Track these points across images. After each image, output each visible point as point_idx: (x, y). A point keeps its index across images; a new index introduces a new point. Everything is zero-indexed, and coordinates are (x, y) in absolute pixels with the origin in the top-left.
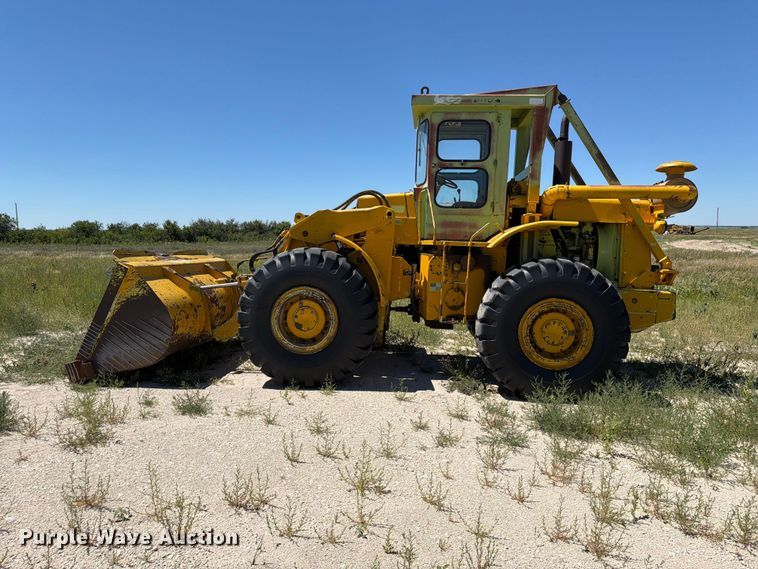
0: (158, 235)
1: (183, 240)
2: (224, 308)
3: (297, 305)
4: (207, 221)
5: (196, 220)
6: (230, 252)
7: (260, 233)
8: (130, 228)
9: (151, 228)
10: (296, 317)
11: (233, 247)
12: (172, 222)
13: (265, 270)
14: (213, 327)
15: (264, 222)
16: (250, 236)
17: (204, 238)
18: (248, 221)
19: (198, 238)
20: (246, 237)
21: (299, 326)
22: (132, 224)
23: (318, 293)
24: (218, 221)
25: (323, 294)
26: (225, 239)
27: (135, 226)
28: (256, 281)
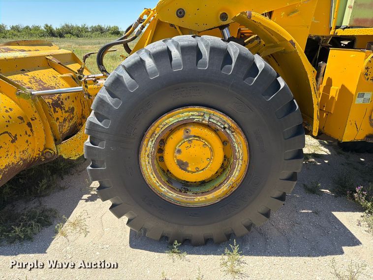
0: (41, 33)
1: (57, 37)
2: (72, 110)
3: (180, 134)
4: (70, 25)
5: (63, 24)
6: (84, 44)
7: (102, 33)
8: (24, 28)
9: (37, 28)
10: (179, 151)
11: (87, 41)
12: (49, 25)
13: (126, 77)
14: (57, 141)
15: (103, 26)
16: (96, 35)
17: (69, 35)
18: (94, 25)
19: (65, 35)
20: (93, 35)
21: (183, 165)
22: (25, 26)
23: (217, 118)
24: (76, 25)
25: (225, 118)
26: (82, 36)
27: (27, 28)
28: (112, 95)
